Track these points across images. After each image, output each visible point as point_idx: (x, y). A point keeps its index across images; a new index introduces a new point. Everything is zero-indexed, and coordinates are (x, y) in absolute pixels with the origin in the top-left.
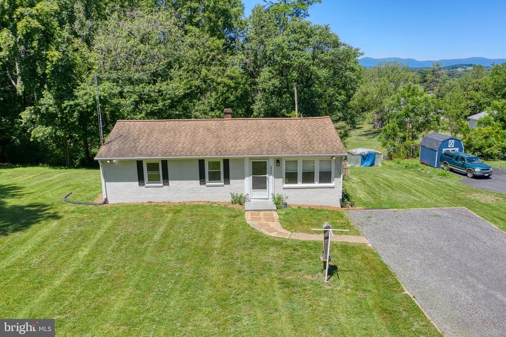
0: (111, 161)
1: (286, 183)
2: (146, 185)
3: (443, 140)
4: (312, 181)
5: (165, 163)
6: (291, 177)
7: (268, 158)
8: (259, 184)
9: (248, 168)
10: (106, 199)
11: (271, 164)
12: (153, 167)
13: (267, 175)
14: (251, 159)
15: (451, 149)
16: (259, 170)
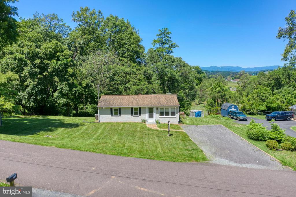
0: (102, 108)
1: (160, 116)
2: (113, 116)
3: (229, 106)
4: (169, 115)
5: (120, 109)
6: (161, 114)
7: (154, 107)
8: (151, 116)
9: (147, 110)
10: (100, 121)
11: (155, 109)
12: (116, 110)
13: (154, 113)
14: (148, 107)
16: (151, 111)
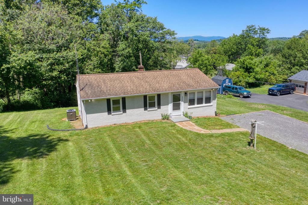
0: (91, 100)
1: (189, 105)
2: (112, 114)
3: (223, 79)
4: (202, 103)
5: (124, 99)
6: (192, 102)
7: (181, 92)
8: (176, 107)
9: (170, 98)
10: (87, 126)
11: (182, 95)
12: (116, 102)
13: (181, 102)
14: (172, 93)
15: (227, 84)
16: (176, 99)
